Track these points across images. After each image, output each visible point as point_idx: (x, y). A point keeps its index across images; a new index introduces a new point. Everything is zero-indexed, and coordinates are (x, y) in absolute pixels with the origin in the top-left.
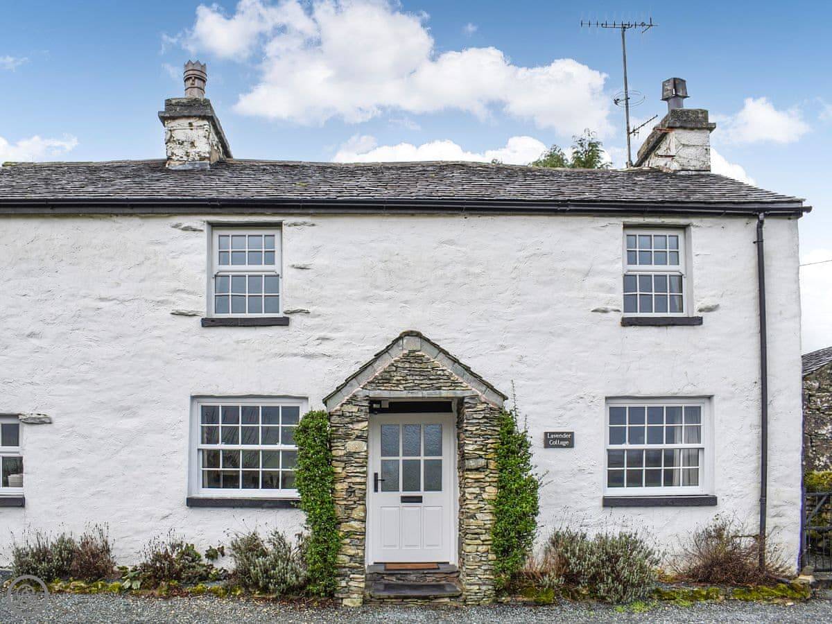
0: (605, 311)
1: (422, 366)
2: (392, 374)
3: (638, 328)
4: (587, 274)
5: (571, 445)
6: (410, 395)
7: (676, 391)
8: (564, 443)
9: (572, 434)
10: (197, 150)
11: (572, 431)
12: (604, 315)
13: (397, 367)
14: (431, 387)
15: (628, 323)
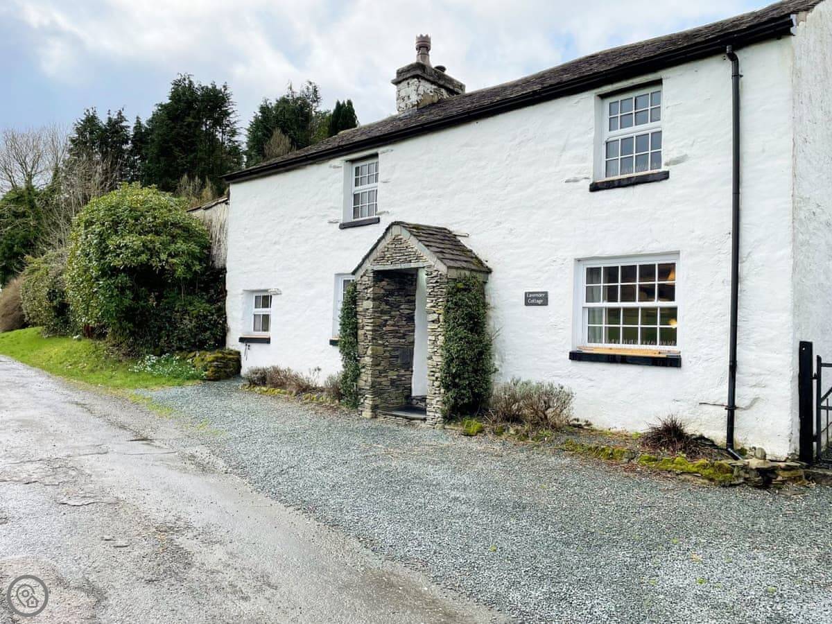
0: (576, 181)
1: (401, 246)
2: (386, 253)
3: (605, 192)
4: (564, 149)
5: (545, 303)
6: (395, 268)
7: (639, 249)
8: (539, 302)
9: (546, 293)
10: (411, 101)
11: (545, 290)
12: (576, 184)
13: (388, 248)
14: (405, 261)
15: (595, 188)
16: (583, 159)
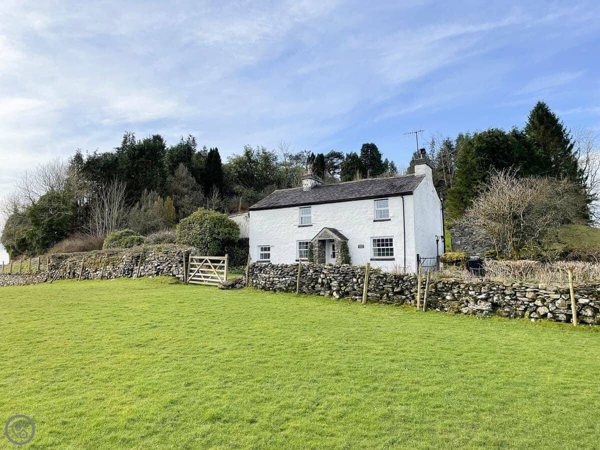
0: (370, 219)
1: (327, 233)
2: (323, 235)
3: (377, 222)
4: (367, 212)
6: (323, 239)
7: (385, 235)
8: (362, 247)
10: (308, 186)
11: (363, 244)
14: (328, 237)
15: (375, 221)
16: (371, 214)
